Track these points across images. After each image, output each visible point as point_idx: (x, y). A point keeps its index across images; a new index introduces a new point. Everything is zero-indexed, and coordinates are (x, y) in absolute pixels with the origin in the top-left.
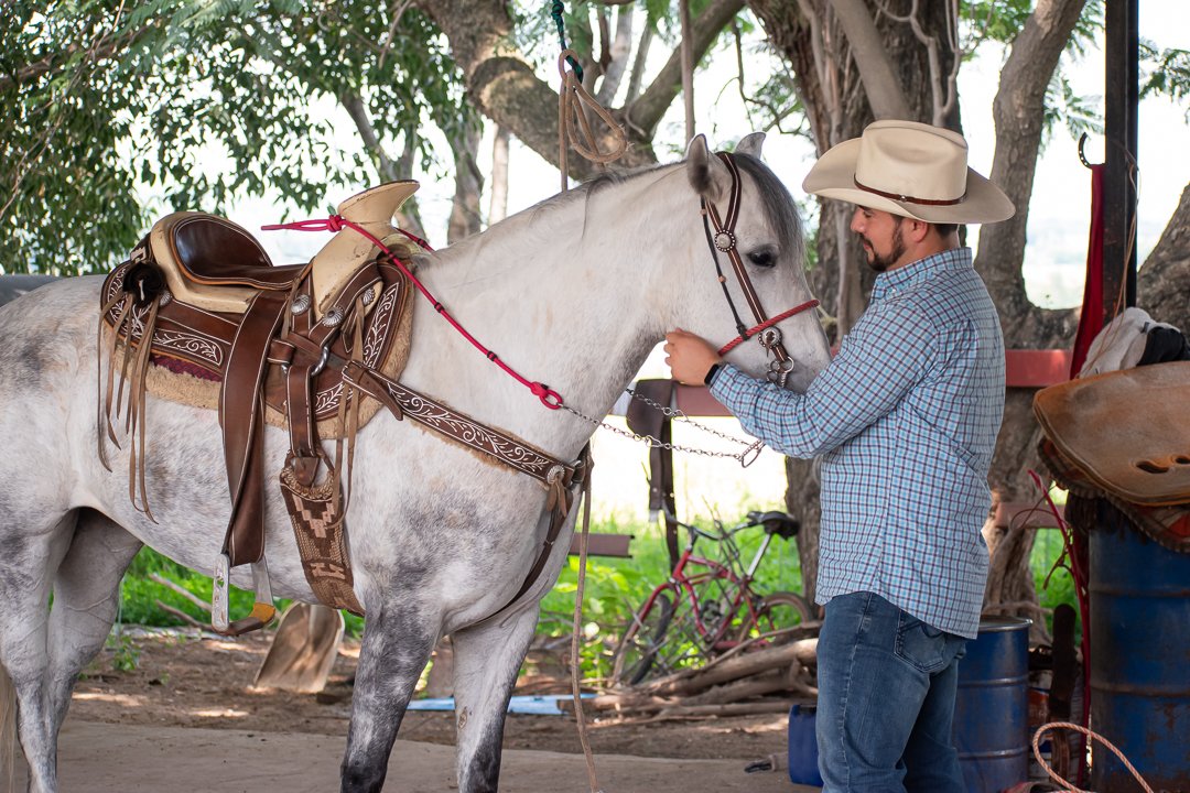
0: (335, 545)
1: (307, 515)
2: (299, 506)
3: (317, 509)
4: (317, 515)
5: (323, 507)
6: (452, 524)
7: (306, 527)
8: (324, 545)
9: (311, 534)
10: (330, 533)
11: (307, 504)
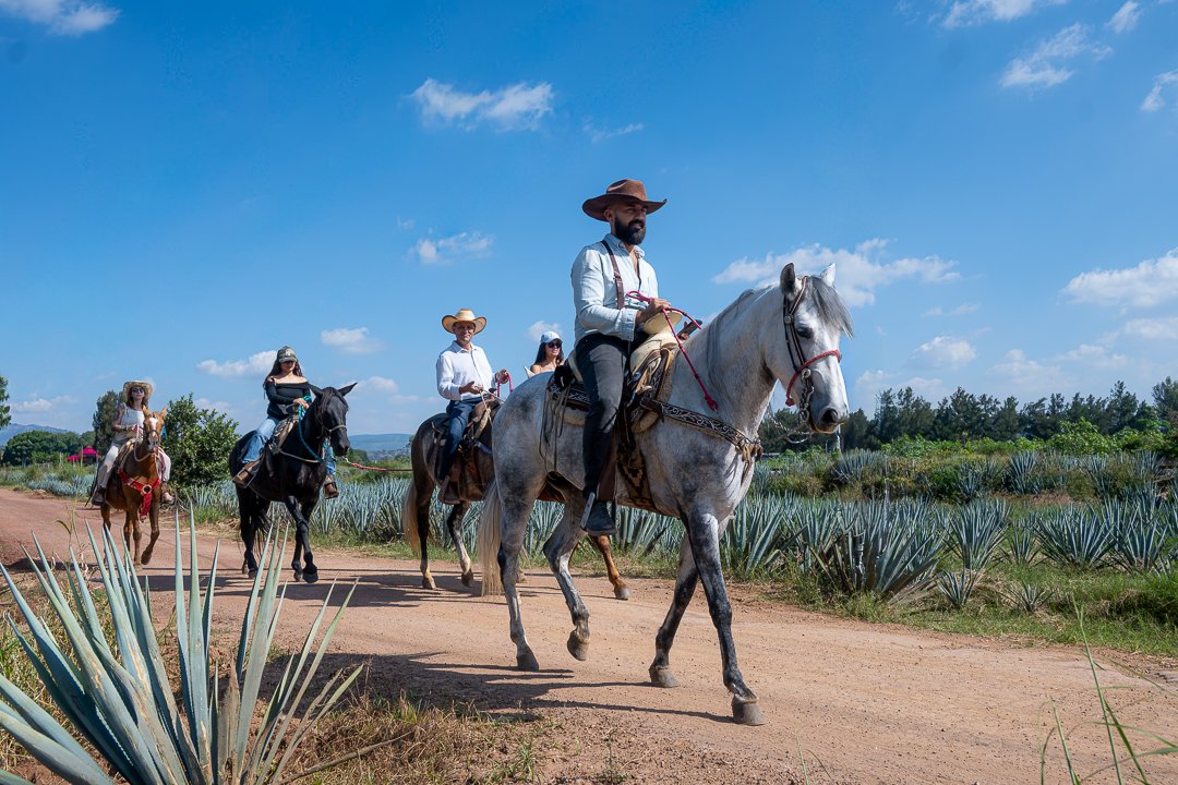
0: (645, 490)
1: (630, 476)
2: (626, 471)
3: (635, 473)
4: (635, 476)
5: (637, 471)
6: (702, 464)
7: (630, 482)
8: (639, 490)
9: (633, 485)
10: (641, 483)
11: (630, 471)
